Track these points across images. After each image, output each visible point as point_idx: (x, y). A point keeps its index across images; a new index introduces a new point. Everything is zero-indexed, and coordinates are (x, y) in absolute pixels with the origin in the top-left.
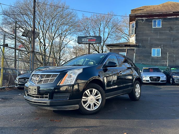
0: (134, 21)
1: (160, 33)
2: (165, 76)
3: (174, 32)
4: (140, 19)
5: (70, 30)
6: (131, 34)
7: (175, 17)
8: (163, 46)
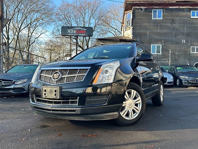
0: (130, 10)
1: (161, 26)
2: (172, 77)
3: (176, 25)
4: (138, 7)
5: (42, 20)
6: (126, 26)
7: (177, 7)
8: (164, 42)
